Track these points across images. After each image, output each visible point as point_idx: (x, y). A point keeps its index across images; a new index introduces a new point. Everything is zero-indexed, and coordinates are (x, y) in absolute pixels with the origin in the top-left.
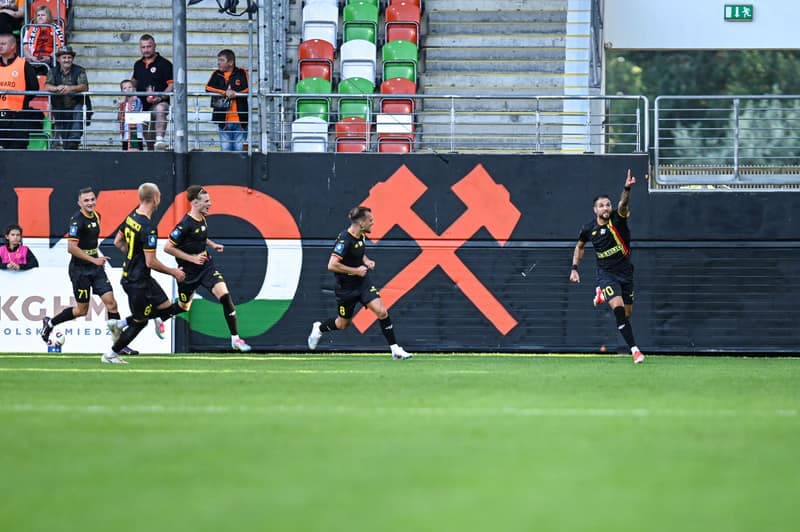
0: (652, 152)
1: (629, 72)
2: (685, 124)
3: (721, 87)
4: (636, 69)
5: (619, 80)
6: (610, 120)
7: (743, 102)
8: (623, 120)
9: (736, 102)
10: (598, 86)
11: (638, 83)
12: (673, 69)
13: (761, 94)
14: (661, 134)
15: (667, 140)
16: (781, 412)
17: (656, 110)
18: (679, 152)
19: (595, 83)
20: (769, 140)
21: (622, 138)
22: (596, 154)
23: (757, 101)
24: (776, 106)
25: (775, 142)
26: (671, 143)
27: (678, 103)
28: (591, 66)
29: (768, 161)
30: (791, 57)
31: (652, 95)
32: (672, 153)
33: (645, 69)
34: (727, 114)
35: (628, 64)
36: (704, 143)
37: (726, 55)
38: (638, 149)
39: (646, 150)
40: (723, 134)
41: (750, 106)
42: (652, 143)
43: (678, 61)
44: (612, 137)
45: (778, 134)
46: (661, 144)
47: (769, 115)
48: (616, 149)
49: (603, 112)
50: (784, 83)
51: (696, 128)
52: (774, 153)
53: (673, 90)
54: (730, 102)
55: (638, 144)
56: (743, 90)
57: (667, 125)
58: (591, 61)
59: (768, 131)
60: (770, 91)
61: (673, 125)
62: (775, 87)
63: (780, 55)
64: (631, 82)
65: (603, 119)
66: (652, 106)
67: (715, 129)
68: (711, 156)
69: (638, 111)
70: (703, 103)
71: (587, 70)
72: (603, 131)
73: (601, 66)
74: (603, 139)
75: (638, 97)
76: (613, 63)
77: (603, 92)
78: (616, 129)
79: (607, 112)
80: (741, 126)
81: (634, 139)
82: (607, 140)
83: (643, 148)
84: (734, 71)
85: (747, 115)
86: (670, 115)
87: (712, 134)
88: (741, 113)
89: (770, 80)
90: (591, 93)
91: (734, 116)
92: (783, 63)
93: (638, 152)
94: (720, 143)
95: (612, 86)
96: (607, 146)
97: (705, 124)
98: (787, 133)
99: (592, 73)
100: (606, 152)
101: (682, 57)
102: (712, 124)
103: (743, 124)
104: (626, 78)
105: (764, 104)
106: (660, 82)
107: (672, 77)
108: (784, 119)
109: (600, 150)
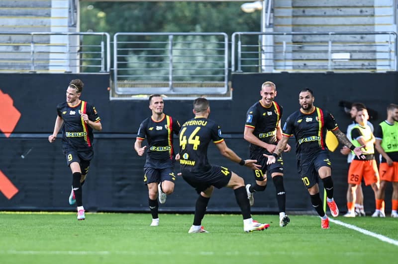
0: (112, 71)
1: (96, 16)
2: (136, 52)
3: (160, 26)
4: (101, 14)
5: (89, 22)
6: (83, 49)
7: (176, 37)
8: (93, 49)
9: (171, 37)
10: (74, 26)
11: (102, 24)
12: (127, 14)
13: (188, 32)
14: (119, 59)
15: (123, 64)
16: (203, 253)
17: (115, 42)
18: (131, 72)
19: (73, 24)
20: (193, 64)
21: (92, 62)
22: (73, 73)
23: (185, 36)
24: (198, 39)
25: (198, 65)
26: (125, 66)
27: (130, 38)
28: (70, 12)
29: (193, 78)
30: (209, 6)
31: (112, 32)
32: (126, 73)
33: (107, 13)
34: (164, 46)
35: (95, 11)
36: (148, 66)
37: (163, 5)
38: (103, 69)
39: (108, 70)
40: (161, 60)
41: (180, 40)
42: (112, 66)
43: (130, 9)
44: (84, 60)
45: (200, 59)
46: (119, 66)
47: (193, 46)
48: (88, 69)
49: (78, 44)
50: (204, 24)
51: (143, 55)
52: (198, 73)
53: (127, 29)
54: (166, 37)
55: (102, 66)
56: (176, 29)
57: (123, 53)
58: (70, 9)
59: (193, 57)
60: (194, 30)
61: (126, 53)
62: (198, 27)
63: (201, 5)
64: (97, 23)
65: (78, 49)
66: (112, 40)
67: (156, 57)
68: (154, 75)
69: (102, 43)
70: (147, 38)
71: (66, 15)
72: (78, 57)
73: (76, 12)
74: (78, 63)
75: (102, 33)
76: (84, 9)
77: (78, 30)
78: (87, 55)
79: (81, 43)
80: (174, 54)
81: (99, 63)
82: (81, 63)
83: (106, 68)
84: (169, 16)
85: (179, 46)
86: (125, 46)
87: (154, 59)
88: (174, 45)
89: (194, 22)
90: (70, 31)
91: (169, 47)
92: (203, 11)
93: (103, 72)
94: (160, 66)
95: (84, 26)
96: (81, 68)
97: (149, 52)
98: (206, 59)
99: (70, 17)
100: (81, 71)
101: (132, 6)
102: (153, 52)
103: (175, 52)
104: (94, 20)
105: (190, 38)
106: (118, 23)
107: (126, 20)
108: (204, 49)
109: (76, 71)
